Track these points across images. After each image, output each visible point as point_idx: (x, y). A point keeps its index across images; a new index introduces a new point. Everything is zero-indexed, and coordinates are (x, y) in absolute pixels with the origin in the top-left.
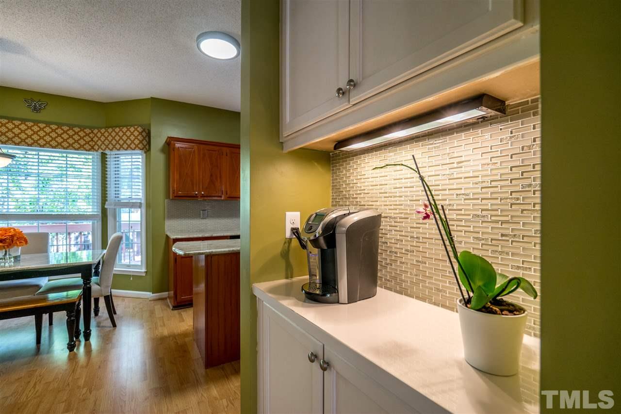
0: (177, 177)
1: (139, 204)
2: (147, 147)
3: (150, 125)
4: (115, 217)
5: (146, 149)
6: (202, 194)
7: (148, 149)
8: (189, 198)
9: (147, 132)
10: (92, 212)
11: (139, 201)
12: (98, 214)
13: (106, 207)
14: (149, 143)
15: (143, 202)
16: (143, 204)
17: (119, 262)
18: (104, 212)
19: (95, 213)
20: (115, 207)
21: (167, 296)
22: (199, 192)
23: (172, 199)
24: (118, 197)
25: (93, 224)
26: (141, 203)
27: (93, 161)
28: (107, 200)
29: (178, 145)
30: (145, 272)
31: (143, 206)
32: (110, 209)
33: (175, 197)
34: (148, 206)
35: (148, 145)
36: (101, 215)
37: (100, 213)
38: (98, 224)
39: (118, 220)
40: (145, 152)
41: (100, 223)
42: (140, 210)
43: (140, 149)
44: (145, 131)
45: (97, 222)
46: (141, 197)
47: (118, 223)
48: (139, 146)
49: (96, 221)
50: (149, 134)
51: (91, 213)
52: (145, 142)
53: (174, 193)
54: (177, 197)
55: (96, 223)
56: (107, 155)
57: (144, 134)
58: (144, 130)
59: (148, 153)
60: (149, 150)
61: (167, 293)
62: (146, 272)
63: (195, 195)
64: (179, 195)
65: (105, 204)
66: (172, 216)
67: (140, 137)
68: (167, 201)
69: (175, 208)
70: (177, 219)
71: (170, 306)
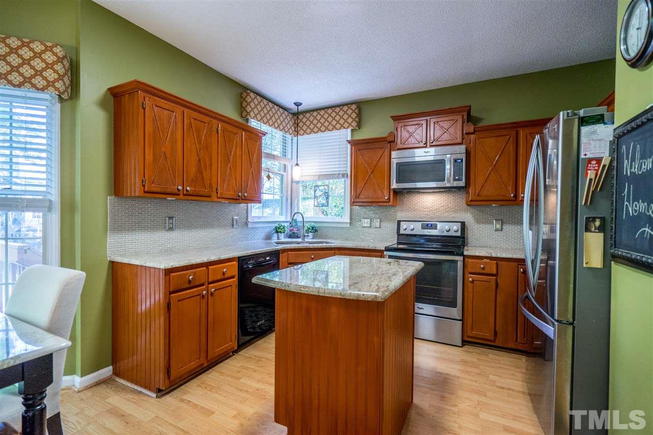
0: (149, 157)
1: (47, 204)
6: (187, 191)
15: (55, 199)
21: (110, 373)
22: (183, 186)
26: (51, 202)
33: (145, 192)
35: (70, 87)
40: (61, 100)
53: (144, 186)
54: (148, 193)
61: (110, 368)
63: (176, 191)
64: (152, 190)
66: (119, 227)
68: (112, 200)
69: (125, 213)
70: (129, 232)
71: (141, 392)
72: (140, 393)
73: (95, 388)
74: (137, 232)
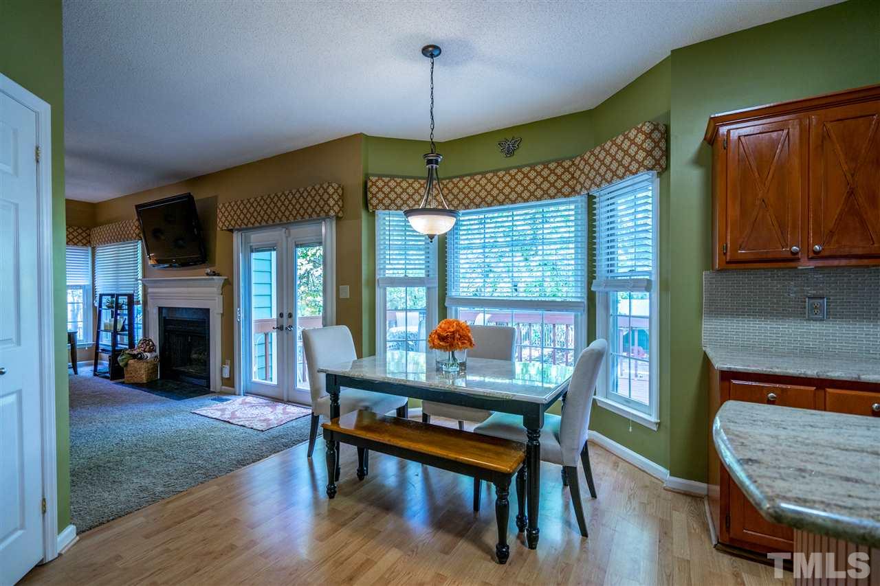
0: (734, 212)
1: (645, 284)
2: (663, 162)
3: (668, 115)
4: (607, 308)
5: (661, 167)
6: (815, 252)
7: (664, 166)
8: (769, 265)
9: (662, 128)
10: (575, 297)
11: (647, 277)
12: (583, 300)
13: (592, 289)
14: (667, 153)
15: (655, 278)
16: (653, 283)
17: (613, 390)
18: (591, 297)
19: (579, 300)
20: (607, 289)
21: (705, 492)
22: (807, 246)
23: (721, 270)
24: (612, 271)
25: (576, 317)
26: (649, 281)
27: (577, 213)
28: (594, 278)
29: (737, 131)
30: (656, 423)
31: (653, 286)
32: (599, 292)
33: (728, 263)
34: (665, 286)
35: (664, 158)
36: (586, 302)
37: (585, 301)
38: (583, 318)
39: (611, 312)
40: (659, 174)
41: (585, 317)
42: (648, 294)
43: (649, 169)
44: (658, 129)
45: (581, 315)
46: (650, 269)
47: (611, 319)
48: (646, 163)
49: (579, 314)
50: (666, 135)
51: (574, 300)
52: (657, 153)
53: (725, 254)
54: (733, 265)
55: (579, 317)
56: (595, 197)
57: (656, 135)
58: (656, 128)
59: (664, 175)
60: (667, 167)
61: (704, 485)
62: (659, 424)
63: (789, 256)
64: (740, 258)
65: (592, 283)
66: (717, 310)
67: (648, 145)
68: (708, 275)
69: (727, 292)
70: (734, 317)
71: (710, 531)
72: (708, 530)
73: (681, 497)
74: (746, 318)
